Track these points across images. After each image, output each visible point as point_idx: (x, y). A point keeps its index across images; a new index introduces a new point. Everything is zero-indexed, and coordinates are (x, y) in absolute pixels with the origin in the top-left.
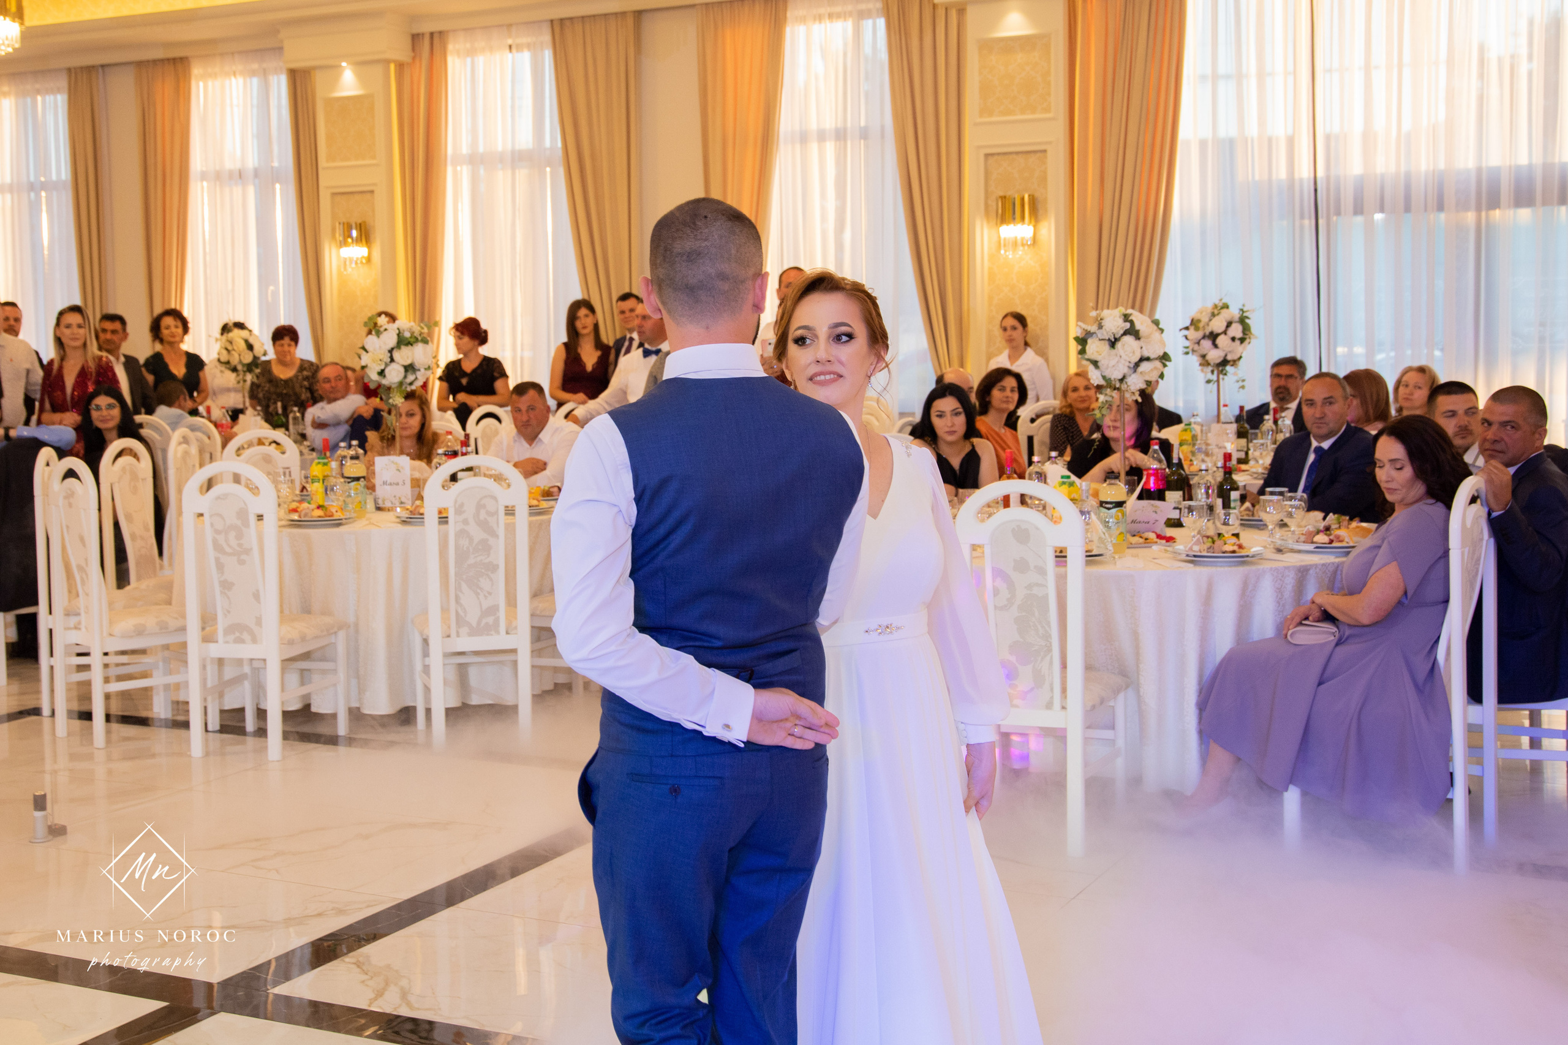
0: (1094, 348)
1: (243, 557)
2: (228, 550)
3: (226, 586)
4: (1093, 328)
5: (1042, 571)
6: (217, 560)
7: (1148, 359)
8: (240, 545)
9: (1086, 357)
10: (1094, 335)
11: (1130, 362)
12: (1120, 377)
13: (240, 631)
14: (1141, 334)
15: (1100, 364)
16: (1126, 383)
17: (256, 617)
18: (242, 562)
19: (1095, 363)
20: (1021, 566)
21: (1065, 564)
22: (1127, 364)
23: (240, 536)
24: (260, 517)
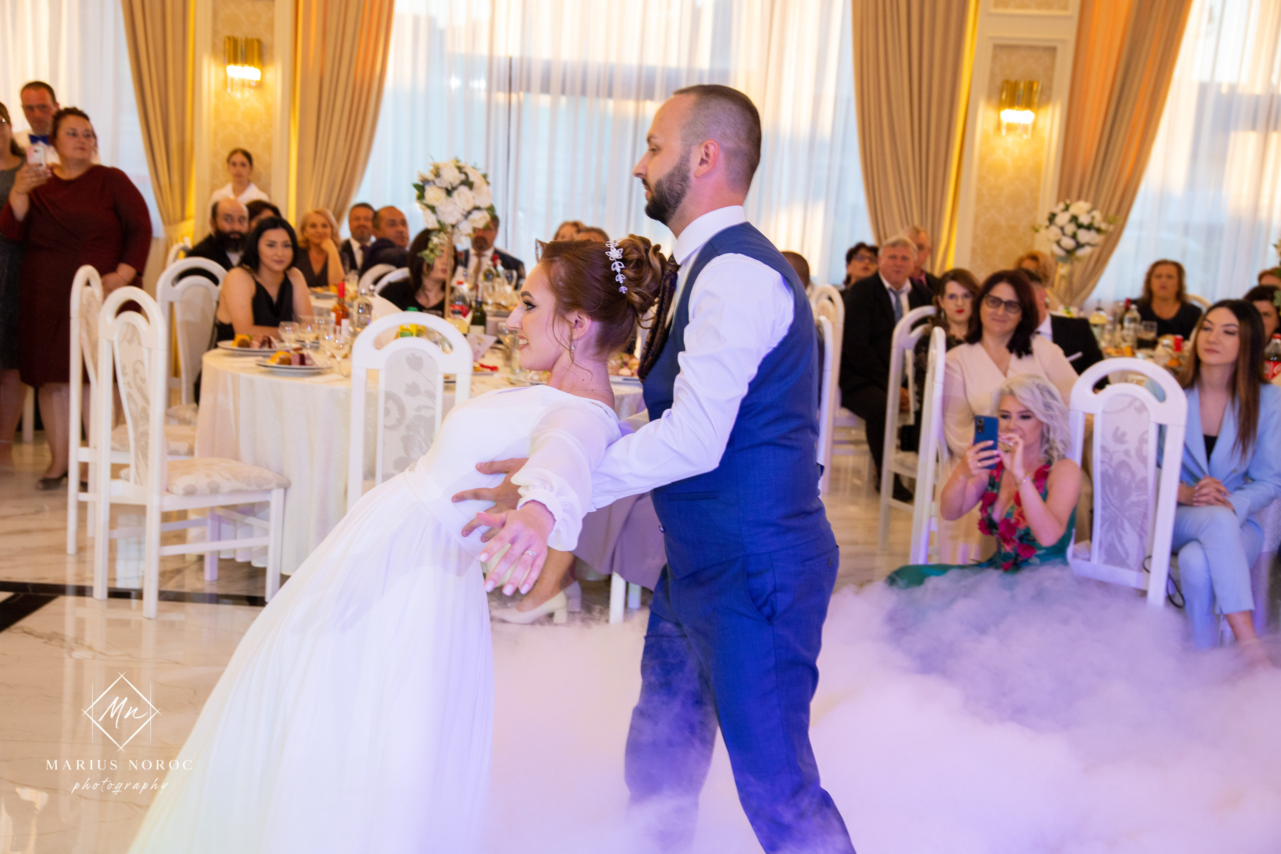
0: (433, 194)
4: (430, 177)
5: (431, 395)
7: (477, 208)
9: (425, 201)
10: (431, 183)
11: (464, 210)
12: (454, 222)
14: (475, 185)
15: (437, 210)
16: (458, 228)
19: (433, 209)
20: (413, 390)
21: (453, 389)
22: (462, 211)
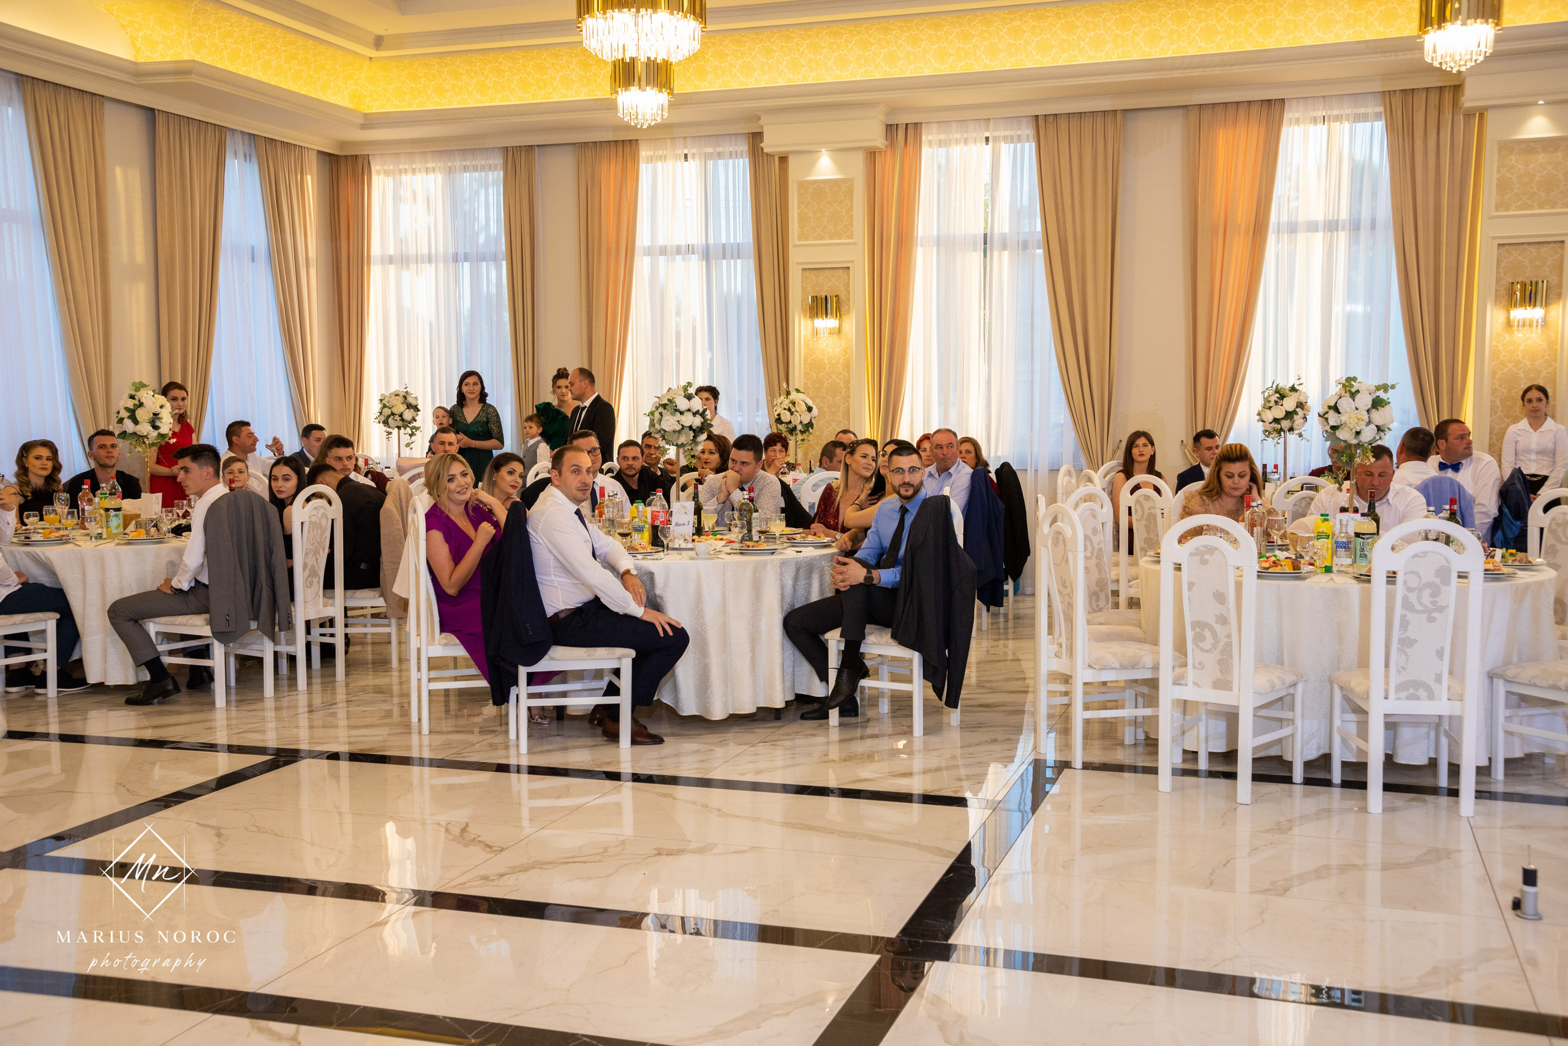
1: (1435, 615)
2: (1418, 607)
3: (1407, 643)
6: (1403, 617)
8: (1434, 603)
13: (1412, 688)
17: (1436, 674)
18: (1431, 620)
23: (1436, 592)
24: (1462, 576)
